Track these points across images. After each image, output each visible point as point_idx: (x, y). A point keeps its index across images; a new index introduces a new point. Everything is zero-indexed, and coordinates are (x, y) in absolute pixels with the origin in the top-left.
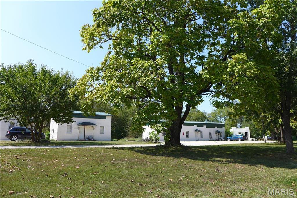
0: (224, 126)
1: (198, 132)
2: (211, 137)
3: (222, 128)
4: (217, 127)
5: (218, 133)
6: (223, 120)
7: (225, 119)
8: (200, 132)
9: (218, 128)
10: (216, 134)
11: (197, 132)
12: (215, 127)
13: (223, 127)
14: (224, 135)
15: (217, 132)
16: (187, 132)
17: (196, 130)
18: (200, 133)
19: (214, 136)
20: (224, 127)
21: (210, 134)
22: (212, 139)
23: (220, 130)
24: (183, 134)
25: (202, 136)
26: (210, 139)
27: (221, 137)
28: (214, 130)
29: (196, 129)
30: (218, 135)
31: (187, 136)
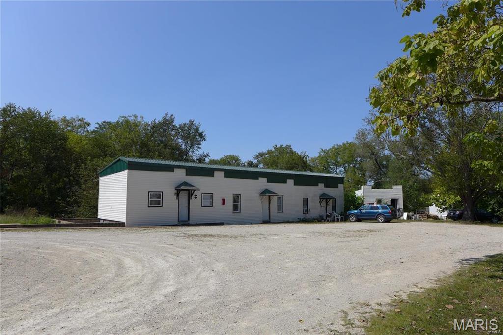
0: (343, 184)
1: (269, 196)
2: (306, 212)
3: (337, 187)
4: (323, 185)
5: (326, 199)
6: (340, 171)
7: (345, 170)
8: (276, 198)
9: (326, 187)
10: (321, 202)
11: (266, 198)
12: (320, 185)
13: (339, 185)
14: (340, 204)
15: (324, 198)
16: (236, 198)
17: (265, 192)
18: (274, 200)
19: (316, 208)
20: (341, 186)
21: (305, 201)
22: (308, 216)
23: (331, 192)
24: (220, 201)
25: (280, 208)
26: (302, 216)
27: (333, 210)
28: (313, 192)
29: (263, 188)
30: (326, 204)
31: (236, 208)
